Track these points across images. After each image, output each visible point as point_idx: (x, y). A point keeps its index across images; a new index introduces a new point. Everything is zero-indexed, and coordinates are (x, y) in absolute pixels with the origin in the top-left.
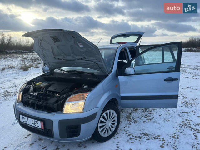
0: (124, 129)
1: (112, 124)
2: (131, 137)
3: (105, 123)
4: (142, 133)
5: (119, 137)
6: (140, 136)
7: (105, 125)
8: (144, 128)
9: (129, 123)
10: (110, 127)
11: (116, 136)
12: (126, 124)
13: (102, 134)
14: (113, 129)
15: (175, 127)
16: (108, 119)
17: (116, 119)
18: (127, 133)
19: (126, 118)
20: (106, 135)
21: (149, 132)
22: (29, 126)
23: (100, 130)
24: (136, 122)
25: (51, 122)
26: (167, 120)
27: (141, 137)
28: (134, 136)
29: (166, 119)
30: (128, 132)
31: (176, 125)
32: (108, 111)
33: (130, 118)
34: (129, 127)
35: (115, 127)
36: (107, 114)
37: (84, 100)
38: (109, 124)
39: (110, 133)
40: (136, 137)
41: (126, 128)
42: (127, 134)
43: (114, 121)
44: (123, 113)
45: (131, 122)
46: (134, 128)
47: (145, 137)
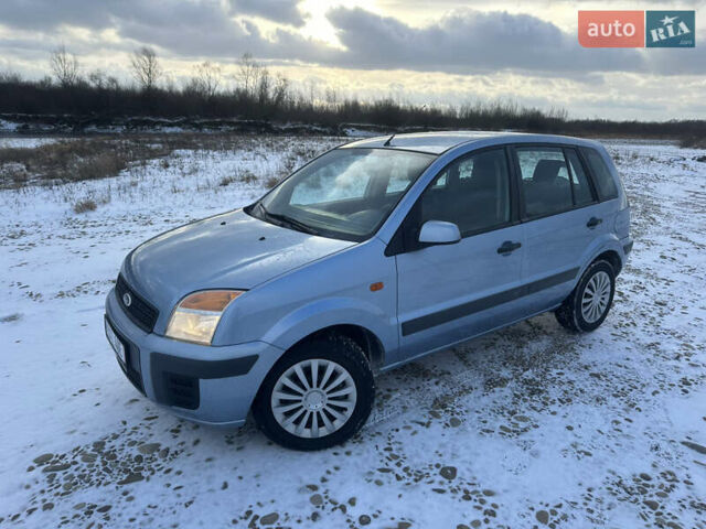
0: (394, 433)
2: (392, 465)
4: (438, 466)
5: (355, 452)
6: (425, 472)
8: (462, 451)
9: (425, 420)
11: (349, 446)
12: (412, 422)
15: (587, 484)
17: (353, 393)
18: (389, 449)
19: (430, 403)
20: (320, 433)
21: (468, 470)
24: (455, 423)
26: (579, 452)
27: (421, 477)
28: (404, 465)
29: (580, 448)
30: (394, 447)
31: (597, 481)
33: (444, 406)
34: (415, 433)
37: (221, 313)
40: (406, 469)
41: (403, 435)
42: (387, 454)
43: (344, 397)
44: (437, 383)
45: (434, 420)
46: (426, 444)
47: (440, 478)
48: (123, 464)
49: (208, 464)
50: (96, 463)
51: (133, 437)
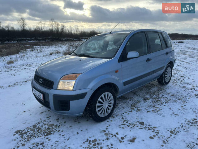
0: (123, 114)
1: (108, 106)
2: (125, 123)
3: (102, 103)
4: (138, 122)
6: (135, 124)
7: (102, 106)
8: (143, 117)
9: (130, 110)
10: (106, 109)
11: (111, 119)
12: (127, 111)
14: (109, 111)
15: (181, 123)
16: (105, 101)
18: (123, 119)
19: (130, 106)
20: (102, 116)
21: (147, 122)
24: (139, 110)
25: (48, 94)
26: (175, 115)
27: (135, 125)
28: (128, 123)
29: (175, 114)
30: (124, 118)
31: (183, 122)
33: (134, 106)
34: (128, 114)
36: (105, 96)
37: (75, 80)
39: (106, 114)
40: (129, 124)
41: (125, 115)
42: (123, 120)
43: (111, 103)
44: (130, 101)
45: (133, 110)
46: (133, 116)
47: (140, 125)
48: (44, 130)
49: (71, 128)
50: (35, 131)
51: (45, 123)
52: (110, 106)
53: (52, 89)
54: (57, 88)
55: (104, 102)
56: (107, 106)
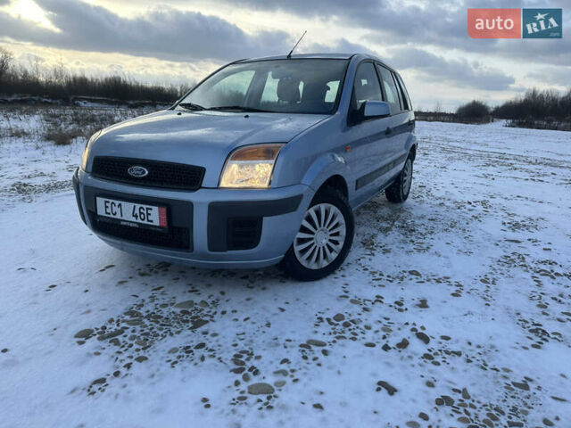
0: (359, 261)
1: (330, 241)
2: (377, 276)
3: (313, 233)
4: (404, 271)
5: (347, 274)
6: (400, 276)
7: (312, 239)
8: (408, 263)
9: (369, 253)
10: (323, 248)
12: (362, 254)
13: (302, 260)
14: (334, 256)
15: (487, 264)
16: (320, 226)
17: (343, 230)
19: (361, 245)
20: (313, 266)
21: (423, 270)
22: (122, 223)
23: (297, 249)
24: (386, 251)
25: (189, 206)
26: (466, 253)
27: (402, 278)
28: (385, 275)
30: (367, 268)
31: (489, 262)
32: (323, 207)
33: (371, 244)
34: (370, 260)
35: (339, 251)
36: (318, 213)
37: (273, 161)
38: (321, 238)
39: (325, 264)
40: (389, 276)
41: (364, 262)
42: (367, 272)
43: (337, 234)
45: (374, 252)
46: (379, 261)
47: (413, 276)
49: (250, 302)
52: (336, 243)
53: (200, 187)
54: (219, 184)
55: (316, 229)
56: (324, 242)
